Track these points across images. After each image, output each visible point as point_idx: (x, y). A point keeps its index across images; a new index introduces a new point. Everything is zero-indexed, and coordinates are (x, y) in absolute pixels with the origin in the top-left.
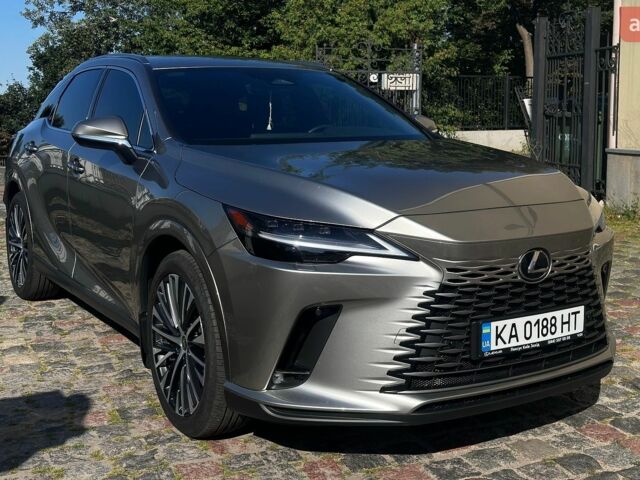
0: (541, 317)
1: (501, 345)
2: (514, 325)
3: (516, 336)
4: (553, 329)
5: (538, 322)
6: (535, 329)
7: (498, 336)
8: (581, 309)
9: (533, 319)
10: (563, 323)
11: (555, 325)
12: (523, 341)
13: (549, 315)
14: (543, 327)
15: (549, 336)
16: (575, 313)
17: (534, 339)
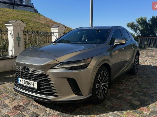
0: (27, 81)
1: (20, 83)
2: (22, 80)
3: (23, 82)
4: (30, 84)
5: (26, 81)
6: (26, 83)
7: (20, 81)
8: (36, 83)
9: (26, 80)
10: (32, 84)
11: (30, 83)
12: (24, 84)
13: (29, 81)
14: (28, 83)
15: (29, 85)
16: (35, 83)
17: (26, 85)
